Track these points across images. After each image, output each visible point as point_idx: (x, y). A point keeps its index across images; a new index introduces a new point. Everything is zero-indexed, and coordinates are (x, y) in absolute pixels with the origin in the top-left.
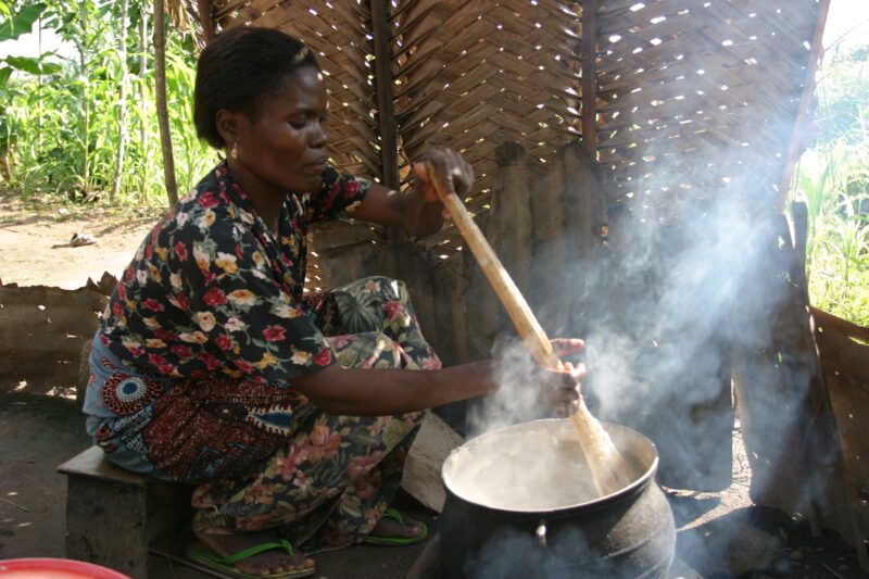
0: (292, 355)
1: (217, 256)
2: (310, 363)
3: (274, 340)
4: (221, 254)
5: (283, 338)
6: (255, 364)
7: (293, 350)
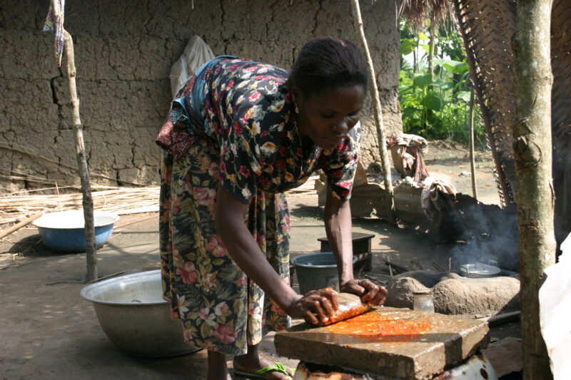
0: (244, 188)
1: (257, 122)
2: (247, 198)
3: (243, 174)
4: (259, 123)
5: (247, 177)
6: (226, 173)
7: (246, 187)
